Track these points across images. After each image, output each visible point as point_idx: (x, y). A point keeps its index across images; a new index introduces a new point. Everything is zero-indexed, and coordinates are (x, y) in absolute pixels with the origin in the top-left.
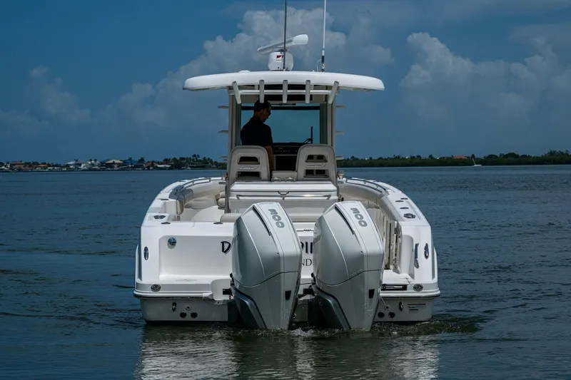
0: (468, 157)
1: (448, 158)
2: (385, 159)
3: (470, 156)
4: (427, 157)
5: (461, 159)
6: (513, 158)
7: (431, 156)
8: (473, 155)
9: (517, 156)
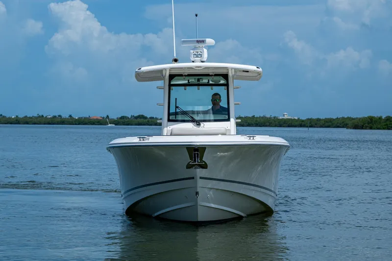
0: (103, 118)
1: (85, 118)
2: (30, 118)
3: (105, 116)
4: (67, 117)
5: (97, 119)
6: (142, 120)
7: (70, 116)
8: (108, 116)
9: (146, 118)
